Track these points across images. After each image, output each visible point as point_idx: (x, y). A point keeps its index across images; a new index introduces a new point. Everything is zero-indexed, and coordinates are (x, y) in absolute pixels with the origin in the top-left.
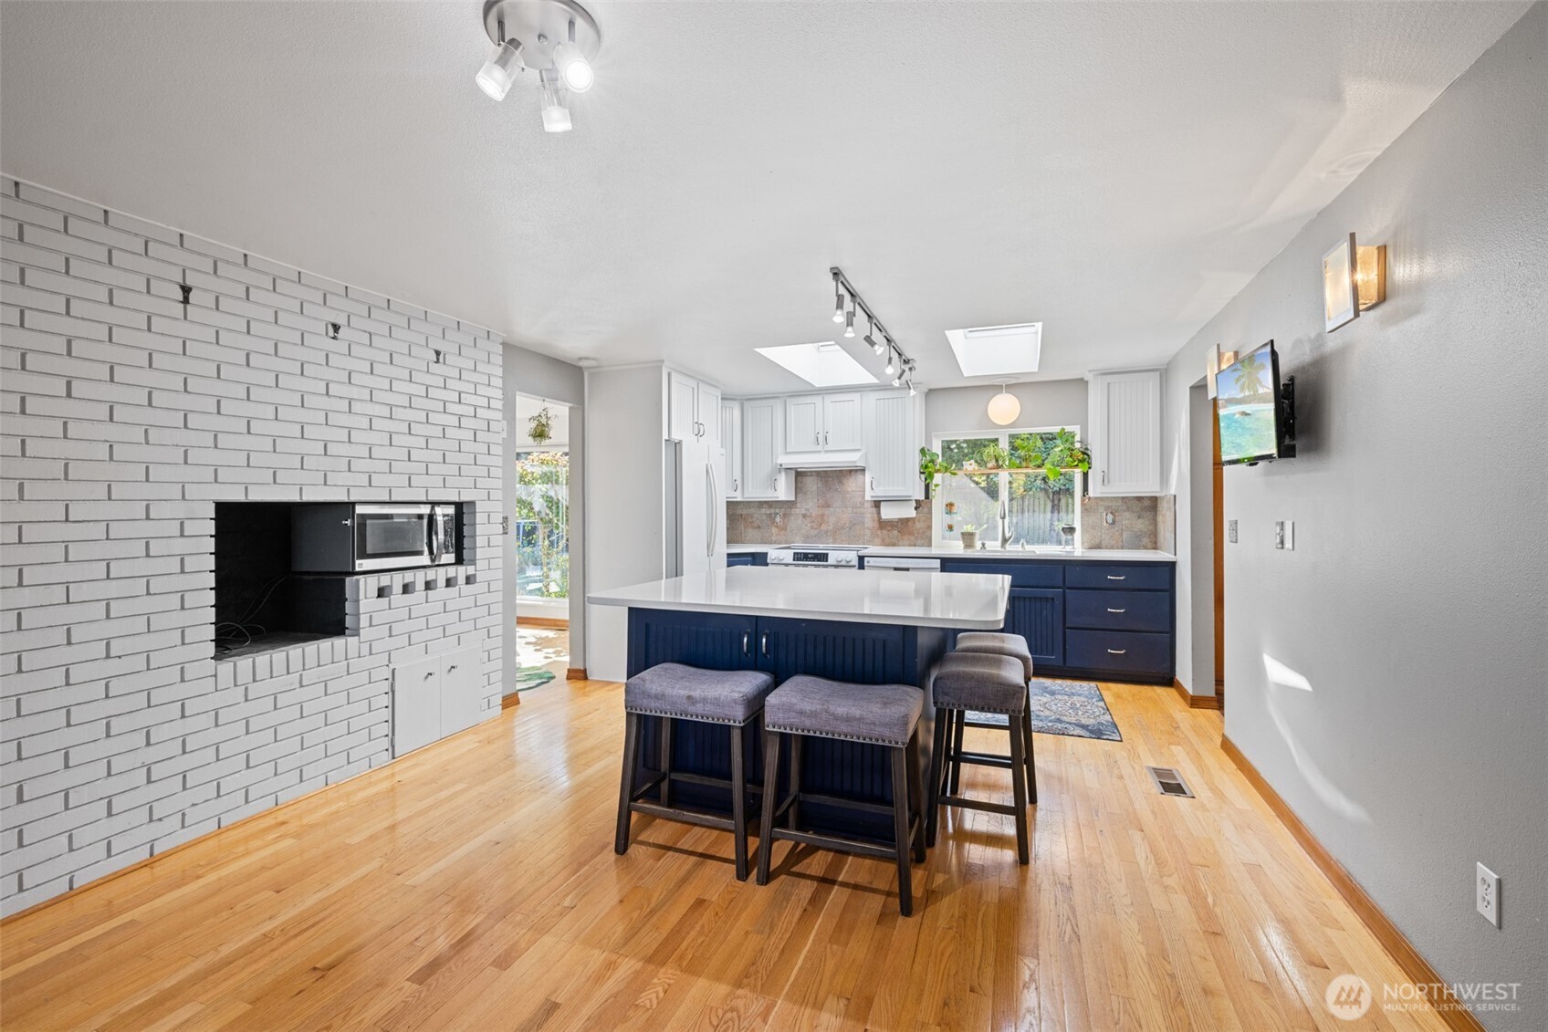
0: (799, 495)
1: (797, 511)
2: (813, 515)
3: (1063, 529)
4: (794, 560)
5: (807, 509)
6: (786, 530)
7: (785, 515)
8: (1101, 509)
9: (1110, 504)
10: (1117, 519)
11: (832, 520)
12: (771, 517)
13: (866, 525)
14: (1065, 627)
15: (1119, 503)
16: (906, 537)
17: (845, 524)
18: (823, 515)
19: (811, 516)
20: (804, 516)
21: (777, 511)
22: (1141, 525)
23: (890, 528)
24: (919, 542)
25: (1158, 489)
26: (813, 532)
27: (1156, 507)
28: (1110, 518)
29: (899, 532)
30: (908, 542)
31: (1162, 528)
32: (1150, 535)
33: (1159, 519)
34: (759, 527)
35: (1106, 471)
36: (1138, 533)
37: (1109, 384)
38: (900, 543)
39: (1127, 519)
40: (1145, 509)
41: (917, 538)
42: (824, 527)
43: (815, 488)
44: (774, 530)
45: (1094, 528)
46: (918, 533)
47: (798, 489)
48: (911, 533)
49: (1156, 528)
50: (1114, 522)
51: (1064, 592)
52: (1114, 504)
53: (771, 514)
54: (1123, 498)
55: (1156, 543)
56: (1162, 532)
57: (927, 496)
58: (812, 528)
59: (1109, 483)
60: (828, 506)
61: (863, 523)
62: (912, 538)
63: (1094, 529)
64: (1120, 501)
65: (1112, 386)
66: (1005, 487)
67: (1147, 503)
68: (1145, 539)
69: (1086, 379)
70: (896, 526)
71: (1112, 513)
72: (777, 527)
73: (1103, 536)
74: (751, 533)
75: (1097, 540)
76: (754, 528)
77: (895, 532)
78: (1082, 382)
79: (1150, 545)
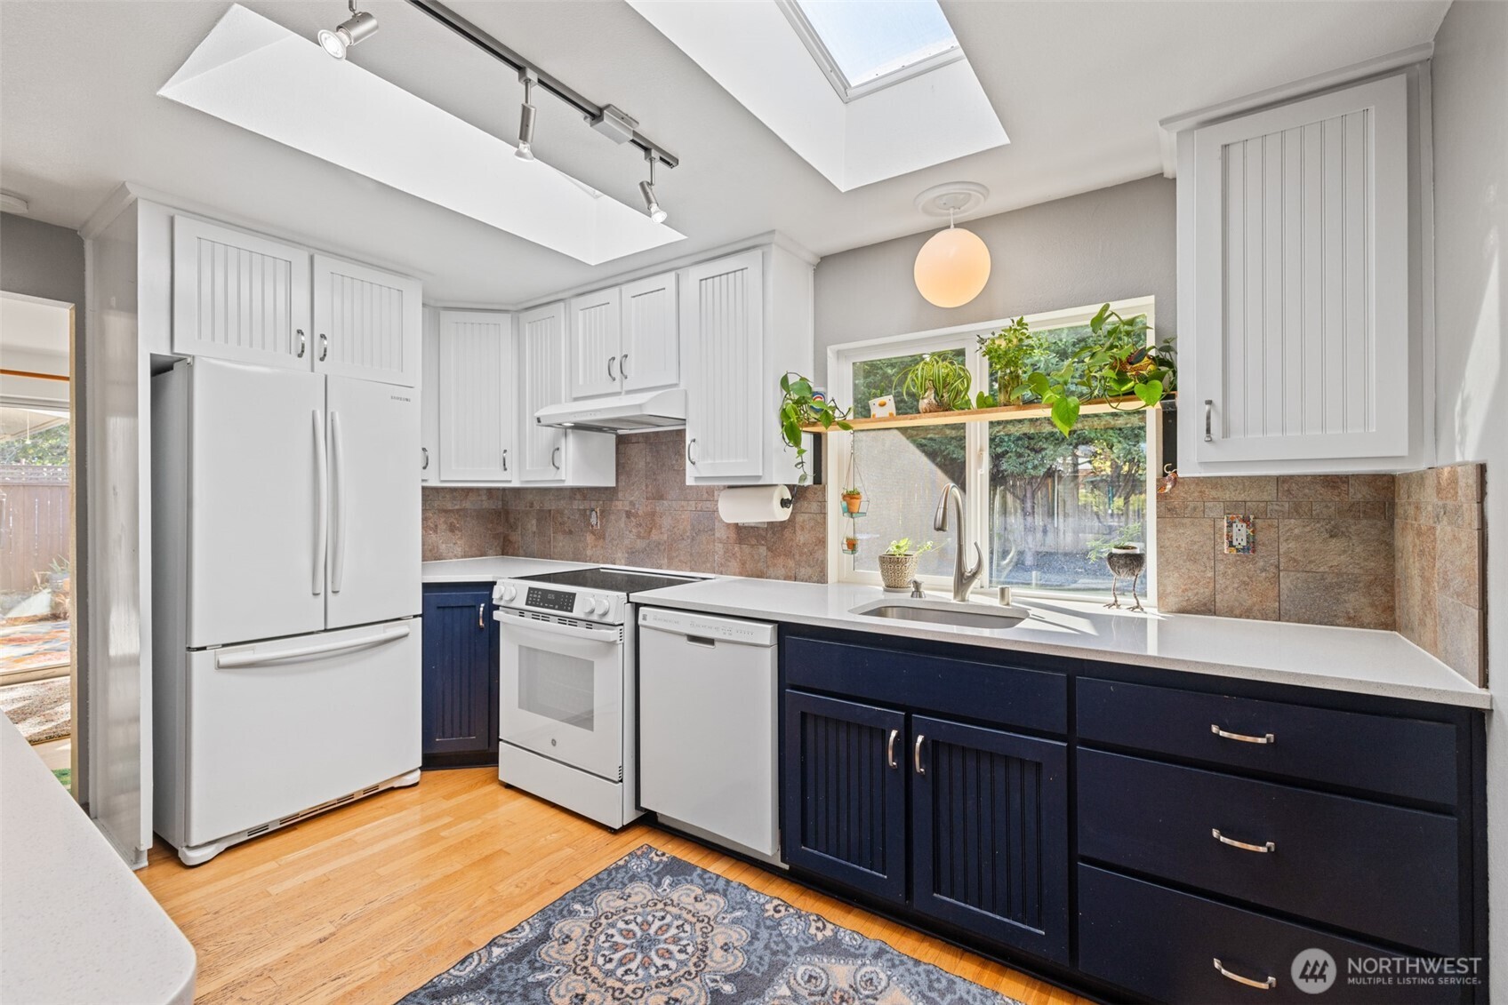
0: (623, 478)
1: (619, 504)
2: (640, 512)
3: (1111, 556)
4: (527, 604)
5: (632, 504)
6: (604, 539)
7: (602, 512)
8: (1216, 510)
9: (1242, 497)
10: (1259, 537)
11: (666, 522)
12: (585, 515)
13: (717, 535)
14: (1073, 857)
15: (1270, 493)
16: (780, 561)
17: (685, 531)
18: (653, 514)
19: (636, 515)
20: (628, 514)
21: (593, 504)
22: (1338, 556)
23: (754, 541)
24: (803, 571)
25: (1403, 450)
26: (640, 544)
27: (1393, 505)
28: (1241, 534)
29: (769, 549)
30: (782, 571)
31: (1414, 571)
32: (1369, 585)
33: (1399, 542)
34: (571, 532)
35: (1218, 401)
36: (1330, 579)
37: (1226, 146)
38: (771, 571)
39: (1290, 537)
40: (1354, 510)
41: (798, 564)
42: (655, 536)
43: (642, 464)
44: (590, 538)
45: (1192, 558)
46: (801, 554)
47: (621, 468)
48: (789, 554)
49: (1391, 571)
50: (1252, 546)
51: (1071, 751)
52: (1252, 495)
53: (585, 510)
54: (1280, 480)
55: (1391, 609)
56: (1417, 583)
57: (818, 478)
58: (639, 536)
59: (1226, 433)
60: (661, 497)
61: (713, 530)
62: (791, 563)
63: (1195, 561)
64: (1272, 489)
65: (1236, 152)
66: (980, 457)
67: (1358, 494)
68: (1352, 597)
69: (1168, 174)
70: (764, 538)
71: (1245, 520)
72: (593, 533)
73: (1221, 581)
74: (562, 542)
75: (1205, 592)
76: (564, 532)
77: (763, 550)
78: (1161, 185)
79: (1368, 614)
